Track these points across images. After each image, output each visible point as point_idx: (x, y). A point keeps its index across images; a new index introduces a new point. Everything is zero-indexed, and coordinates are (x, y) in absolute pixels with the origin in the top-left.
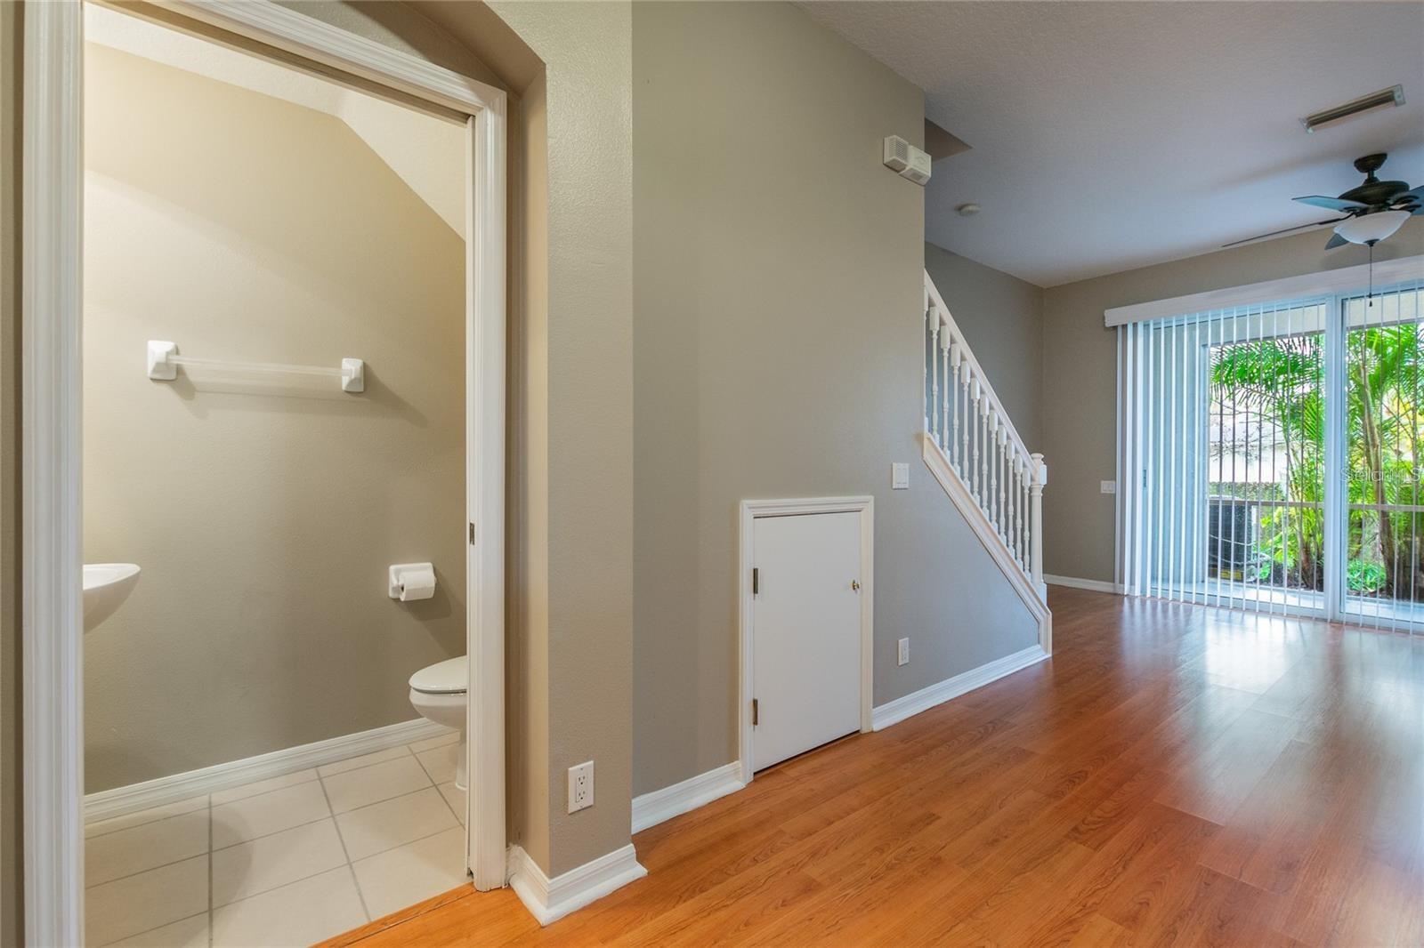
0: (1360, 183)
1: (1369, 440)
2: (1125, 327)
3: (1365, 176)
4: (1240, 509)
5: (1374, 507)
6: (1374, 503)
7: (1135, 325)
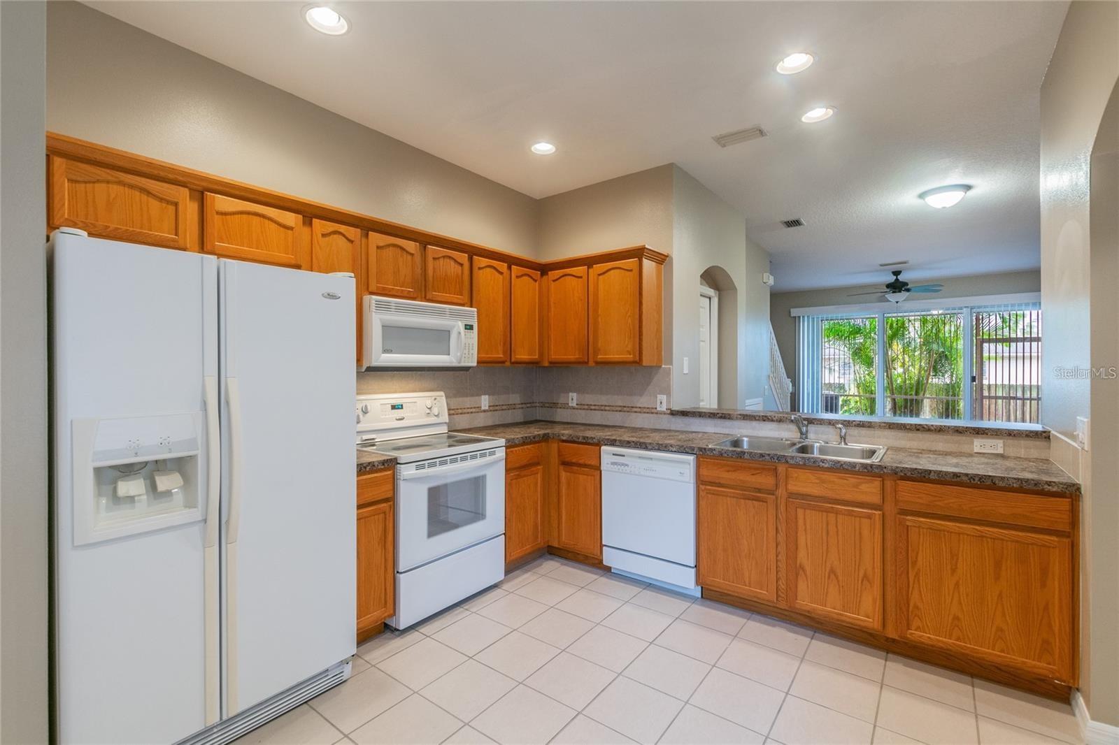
0: (893, 281)
1: (888, 366)
2: (799, 317)
3: (895, 277)
4: (832, 398)
5: (889, 397)
6: (889, 395)
7: (803, 317)
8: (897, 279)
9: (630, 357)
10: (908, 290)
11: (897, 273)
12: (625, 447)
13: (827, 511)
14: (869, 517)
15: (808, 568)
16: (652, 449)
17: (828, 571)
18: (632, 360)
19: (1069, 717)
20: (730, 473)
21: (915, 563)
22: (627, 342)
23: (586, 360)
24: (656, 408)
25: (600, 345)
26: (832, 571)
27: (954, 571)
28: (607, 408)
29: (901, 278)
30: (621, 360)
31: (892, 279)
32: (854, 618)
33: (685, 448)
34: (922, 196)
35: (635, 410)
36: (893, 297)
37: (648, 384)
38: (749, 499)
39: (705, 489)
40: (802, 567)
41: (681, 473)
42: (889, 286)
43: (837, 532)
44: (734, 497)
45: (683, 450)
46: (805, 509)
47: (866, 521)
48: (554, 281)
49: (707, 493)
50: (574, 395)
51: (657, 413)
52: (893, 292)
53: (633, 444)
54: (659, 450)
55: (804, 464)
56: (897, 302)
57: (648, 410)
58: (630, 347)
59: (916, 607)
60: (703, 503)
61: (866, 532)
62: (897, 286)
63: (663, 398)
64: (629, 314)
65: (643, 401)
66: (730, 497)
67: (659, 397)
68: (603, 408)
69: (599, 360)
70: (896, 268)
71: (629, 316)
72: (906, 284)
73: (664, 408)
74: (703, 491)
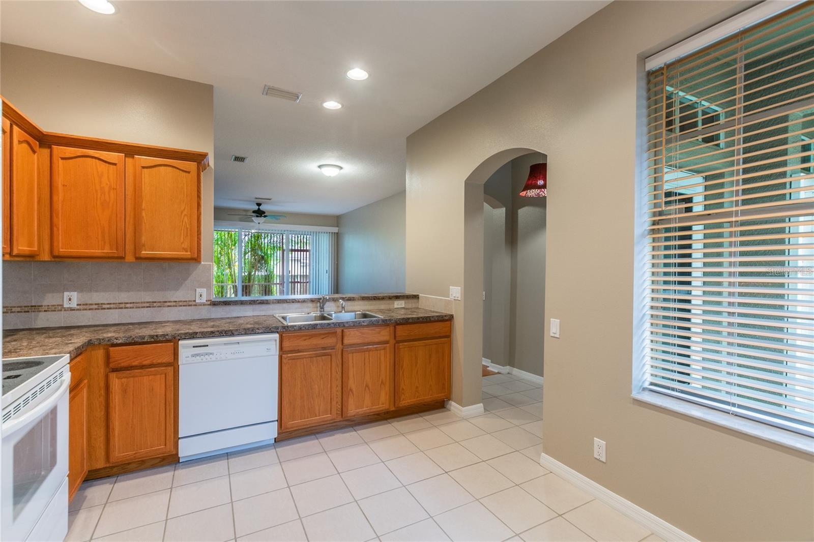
3: (258, 207)
8: (259, 209)
9: (188, 254)
10: (265, 216)
11: (259, 205)
12: (209, 337)
13: (365, 351)
14: (384, 349)
15: (354, 390)
16: (240, 334)
17: (364, 386)
18: (190, 257)
19: (449, 412)
20: (307, 340)
21: (402, 367)
22: (182, 239)
23: (124, 256)
24: (195, 301)
25: (144, 239)
26: (367, 386)
27: (416, 365)
28: (128, 305)
29: (262, 208)
30: (176, 256)
31: (256, 208)
32: (377, 408)
33: (270, 329)
34: (320, 167)
35: (169, 304)
36: (256, 220)
37: (185, 280)
38: (319, 356)
39: (287, 357)
40: (351, 390)
41: (267, 349)
42: (254, 212)
43: (369, 362)
44: (308, 357)
45: (269, 330)
46: (353, 353)
47: (383, 352)
48: (62, 159)
49: (289, 360)
50: (74, 295)
51: (196, 305)
52: (257, 216)
53: (217, 333)
54: (246, 334)
55: (354, 326)
56: (259, 223)
57: (185, 303)
58: (186, 245)
59: (403, 389)
60: (285, 368)
61: (382, 358)
62: (260, 213)
63: (204, 291)
64: (185, 213)
65: (180, 295)
66: (306, 358)
67: (198, 290)
68: (123, 305)
69: (142, 256)
70: (259, 201)
71: (185, 215)
72: (264, 212)
73: (204, 300)
74: (285, 359)
